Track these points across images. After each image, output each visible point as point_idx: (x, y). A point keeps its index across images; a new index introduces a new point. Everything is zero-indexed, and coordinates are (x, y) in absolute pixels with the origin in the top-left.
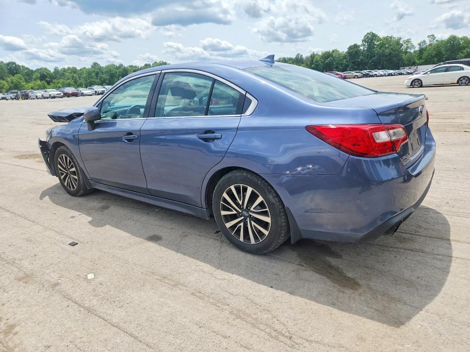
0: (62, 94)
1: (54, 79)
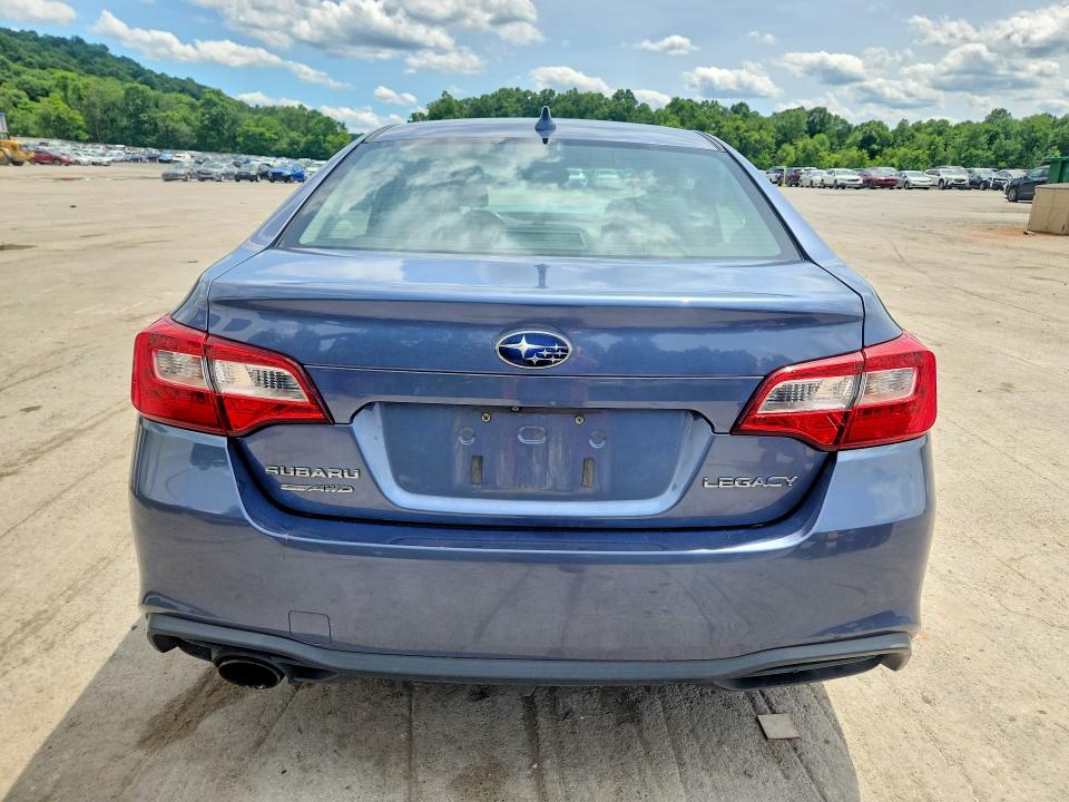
0: (861, 182)
1: (889, 146)
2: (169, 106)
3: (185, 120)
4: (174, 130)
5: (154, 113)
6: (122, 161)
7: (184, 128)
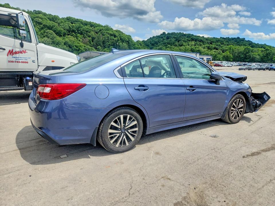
2: (255, 51)
3: (259, 55)
4: (255, 57)
5: (251, 53)
6: (237, 66)
7: (258, 57)
